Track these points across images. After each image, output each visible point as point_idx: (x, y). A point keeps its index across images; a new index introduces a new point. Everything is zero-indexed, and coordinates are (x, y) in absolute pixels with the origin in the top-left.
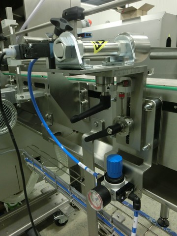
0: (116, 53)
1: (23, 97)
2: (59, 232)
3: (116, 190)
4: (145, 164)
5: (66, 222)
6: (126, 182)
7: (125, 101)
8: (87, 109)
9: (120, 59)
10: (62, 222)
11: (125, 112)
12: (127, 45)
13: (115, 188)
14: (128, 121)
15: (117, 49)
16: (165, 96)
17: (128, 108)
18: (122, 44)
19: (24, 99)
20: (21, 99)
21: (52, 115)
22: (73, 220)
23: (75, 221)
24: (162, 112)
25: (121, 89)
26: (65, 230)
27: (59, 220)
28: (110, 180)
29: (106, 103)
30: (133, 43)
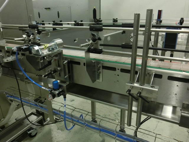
0: (51, 47)
1: (8, 60)
2: (32, 141)
3: (57, 93)
4: (67, 83)
5: (36, 134)
6: (61, 90)
7: (57, 61)
8: (43, 65)
9: (53, 49)
10: (33, 134)
11: (58, 65)
12: (55, 44)
13: (57, 92)
14: (59, 69)
15: (51, 46)
16: (70, 59)
17: (59, 64)
18: (53, 44)
19: (9, 61)
20: (7, 61)
21: (25, 68)
22: (41, 132)
23: (42, 132)
24: (70, 64)
25: (55, 58)
26: (35, 139)
27: (31, 133)
28: (55, 90)
29: (50, 63)
30: (57, 44)
